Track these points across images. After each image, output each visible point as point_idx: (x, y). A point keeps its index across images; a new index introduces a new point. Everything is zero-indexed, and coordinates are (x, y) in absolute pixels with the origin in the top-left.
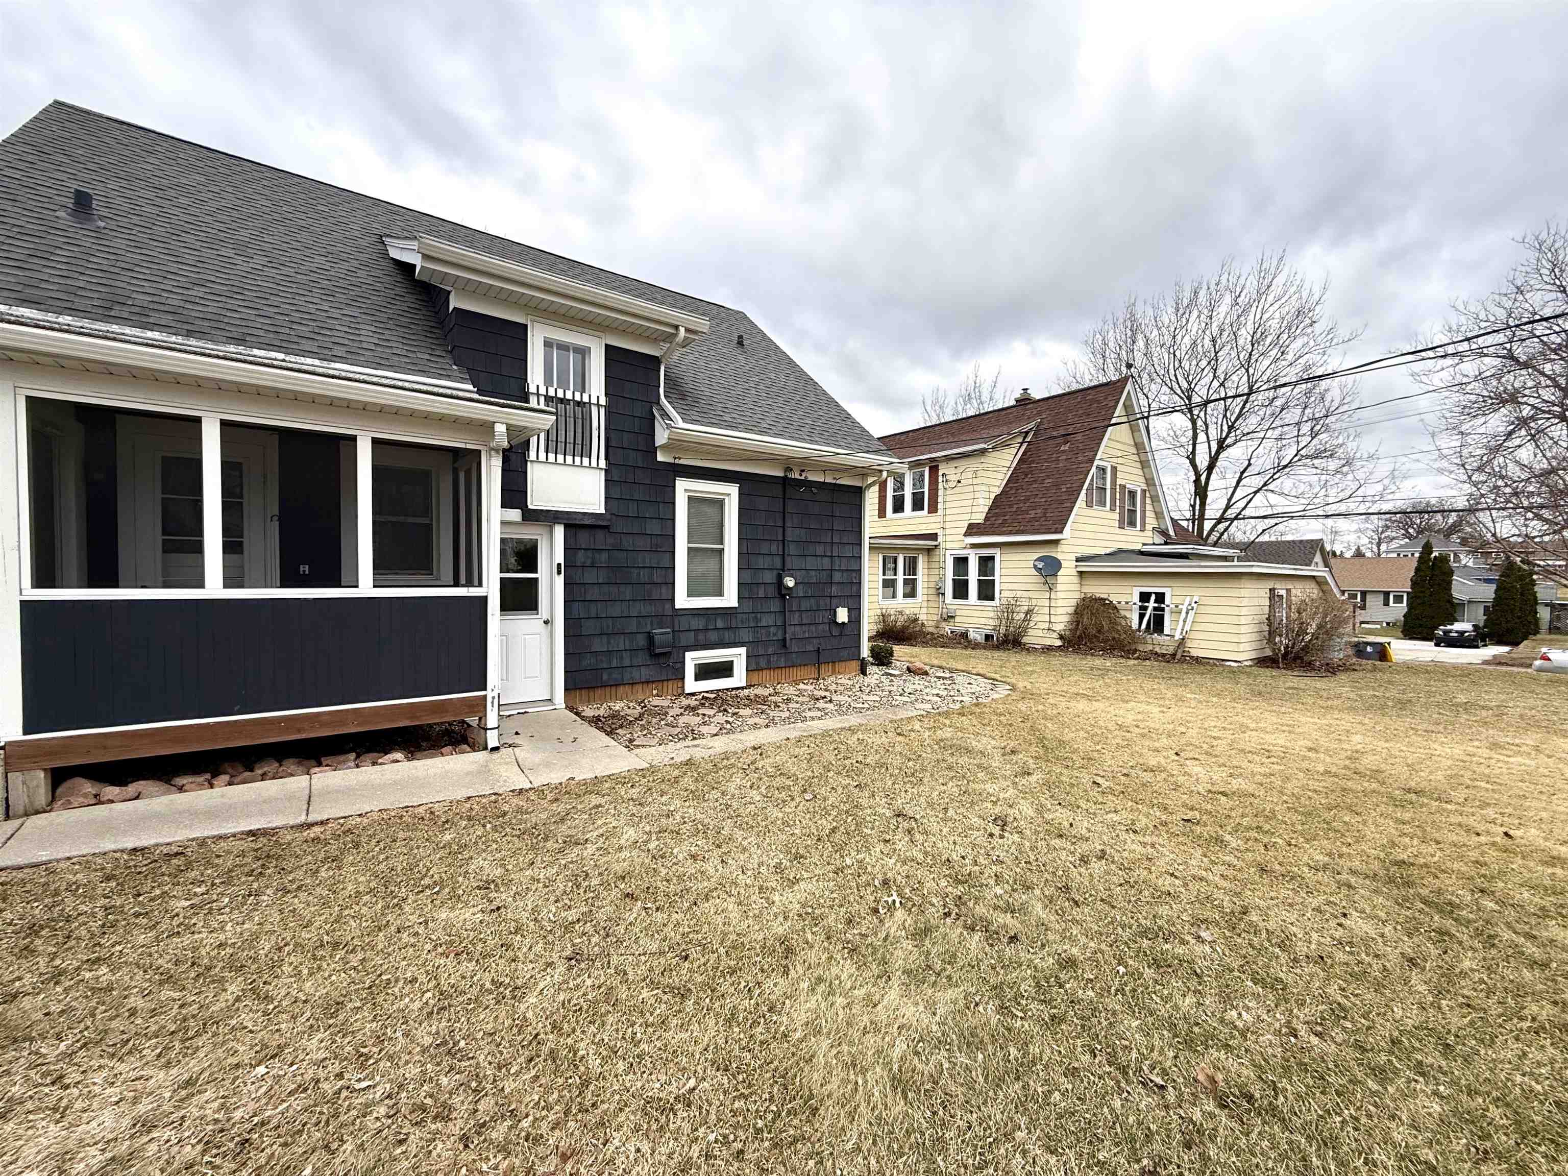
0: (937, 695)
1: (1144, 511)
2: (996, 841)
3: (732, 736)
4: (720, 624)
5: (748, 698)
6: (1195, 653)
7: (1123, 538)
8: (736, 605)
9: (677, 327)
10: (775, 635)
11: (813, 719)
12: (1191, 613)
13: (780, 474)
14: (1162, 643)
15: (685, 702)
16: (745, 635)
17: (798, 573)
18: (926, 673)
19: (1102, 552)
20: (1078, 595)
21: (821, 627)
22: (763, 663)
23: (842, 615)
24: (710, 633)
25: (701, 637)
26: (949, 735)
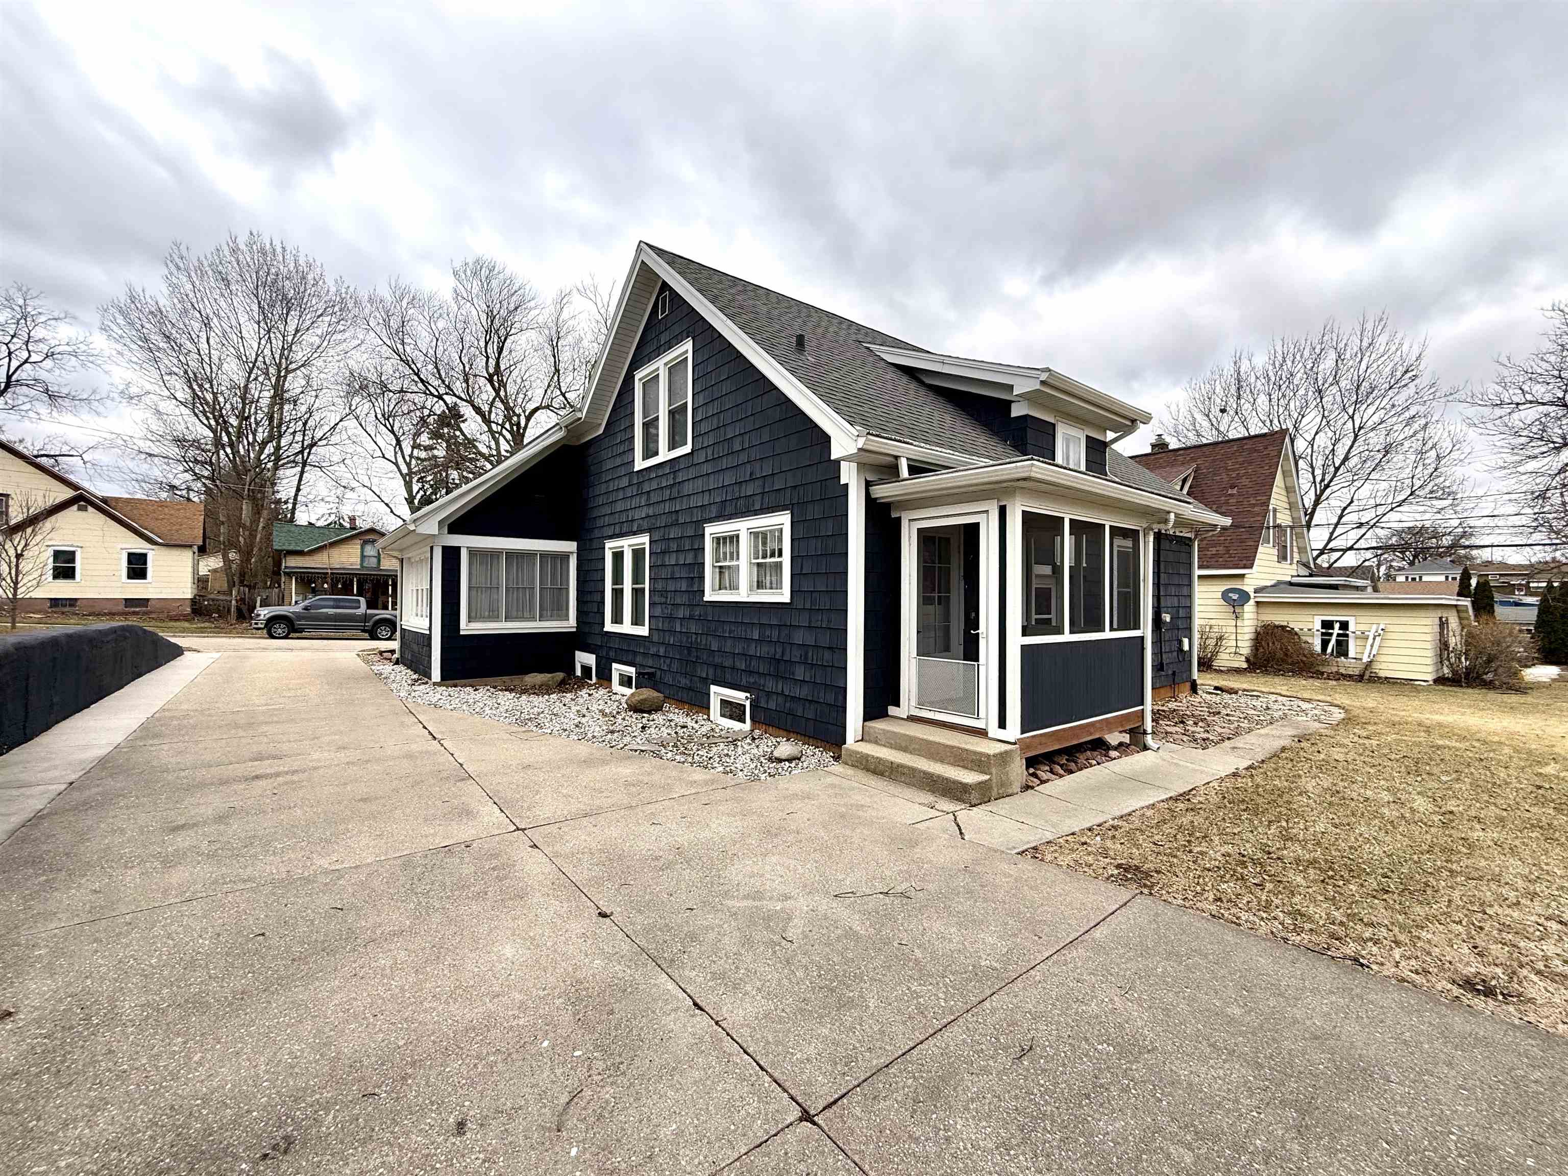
0: (1290, 710)
1: (1292, 546)
6: (1382, 674)
7: (1279, 571)
12: (1378, 639)
14: (1347, 665)
18: (1236, 692)
19: (1269, 583)
20: (1255, 622)
21: (1174, 654)
23: (1186, 644)
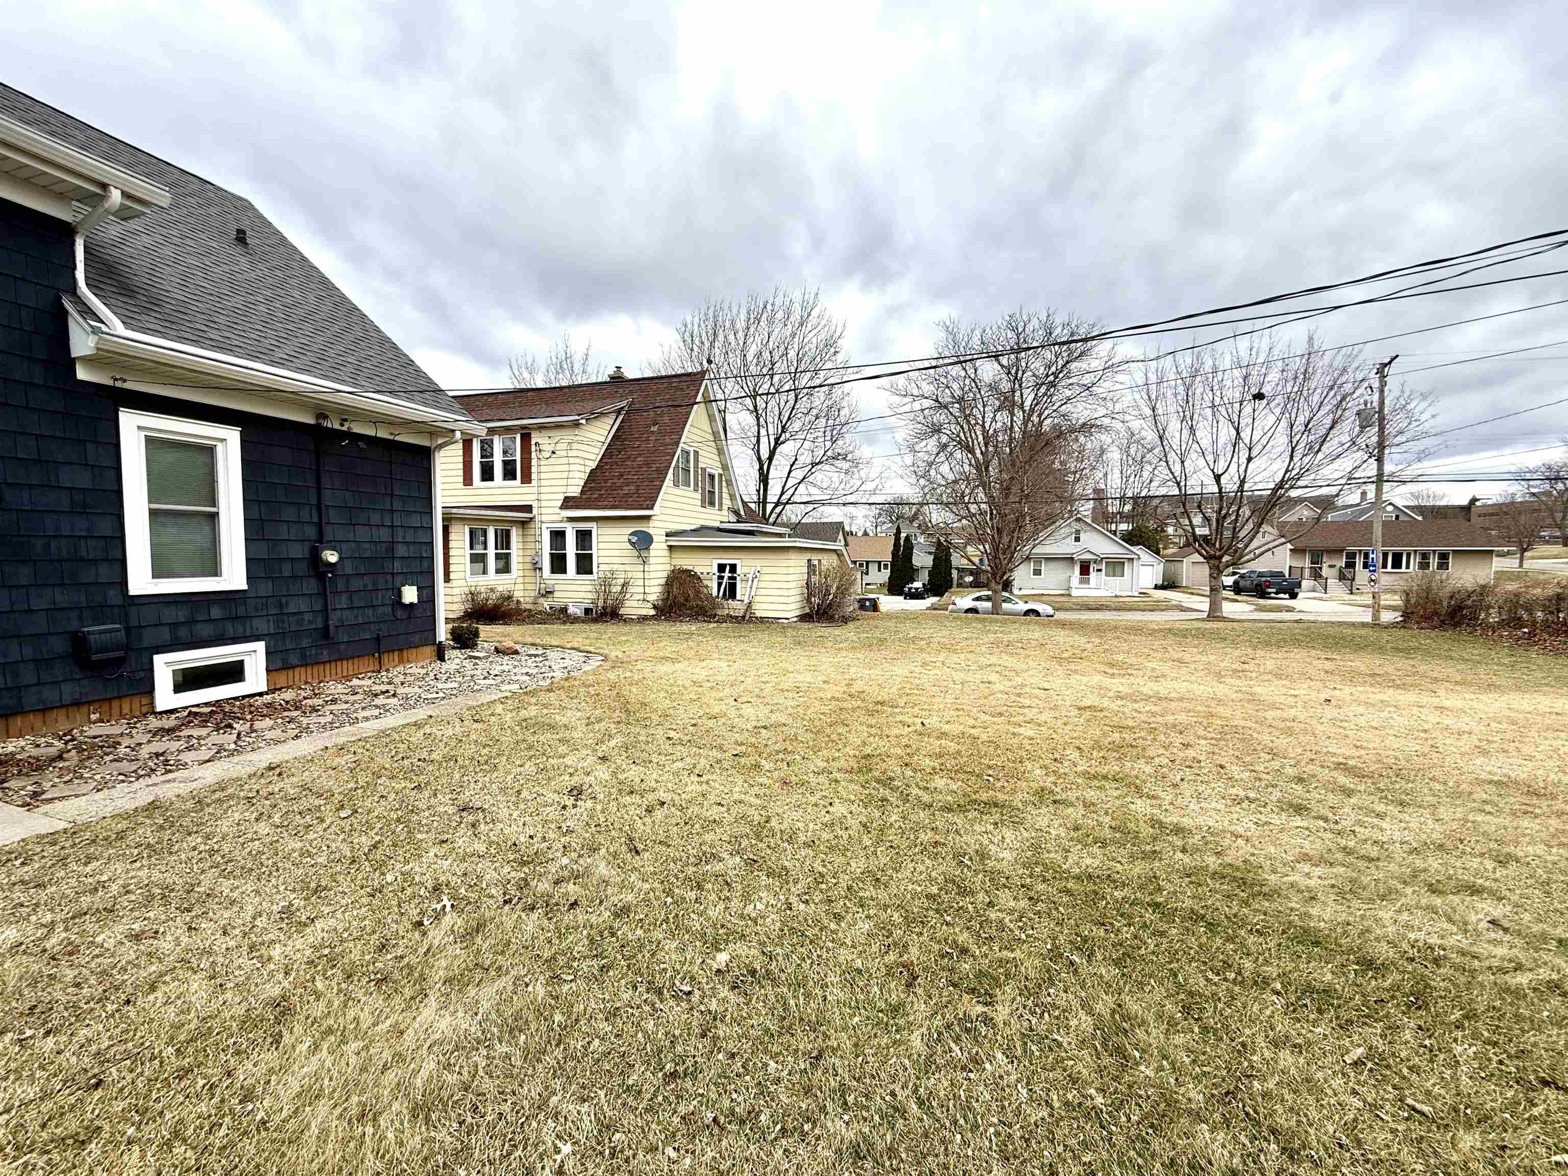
0: (527, 674)
1: (721, 492)
2: (571, 811)
3: (236, 759)
4: (216, 612)
5: (269, 705)
6: (759, 614)
7: (704, 516)
8: (245, 587)
9: (104, 186)
10: (310, 622)
11: (367, 719)
12: (756, 580)
13: (311, 421)
14: (735, 607)
15: (154, 723)
16: (261, 625)
17: (344, 547)
18: (516, 652)
19: (688, 528)
20: (669, 568)
21: (380, 610)
22: (294, 660)
23: (410, 594)
24: (199, 626)
25: (183, 632)
26: (533, 713)
